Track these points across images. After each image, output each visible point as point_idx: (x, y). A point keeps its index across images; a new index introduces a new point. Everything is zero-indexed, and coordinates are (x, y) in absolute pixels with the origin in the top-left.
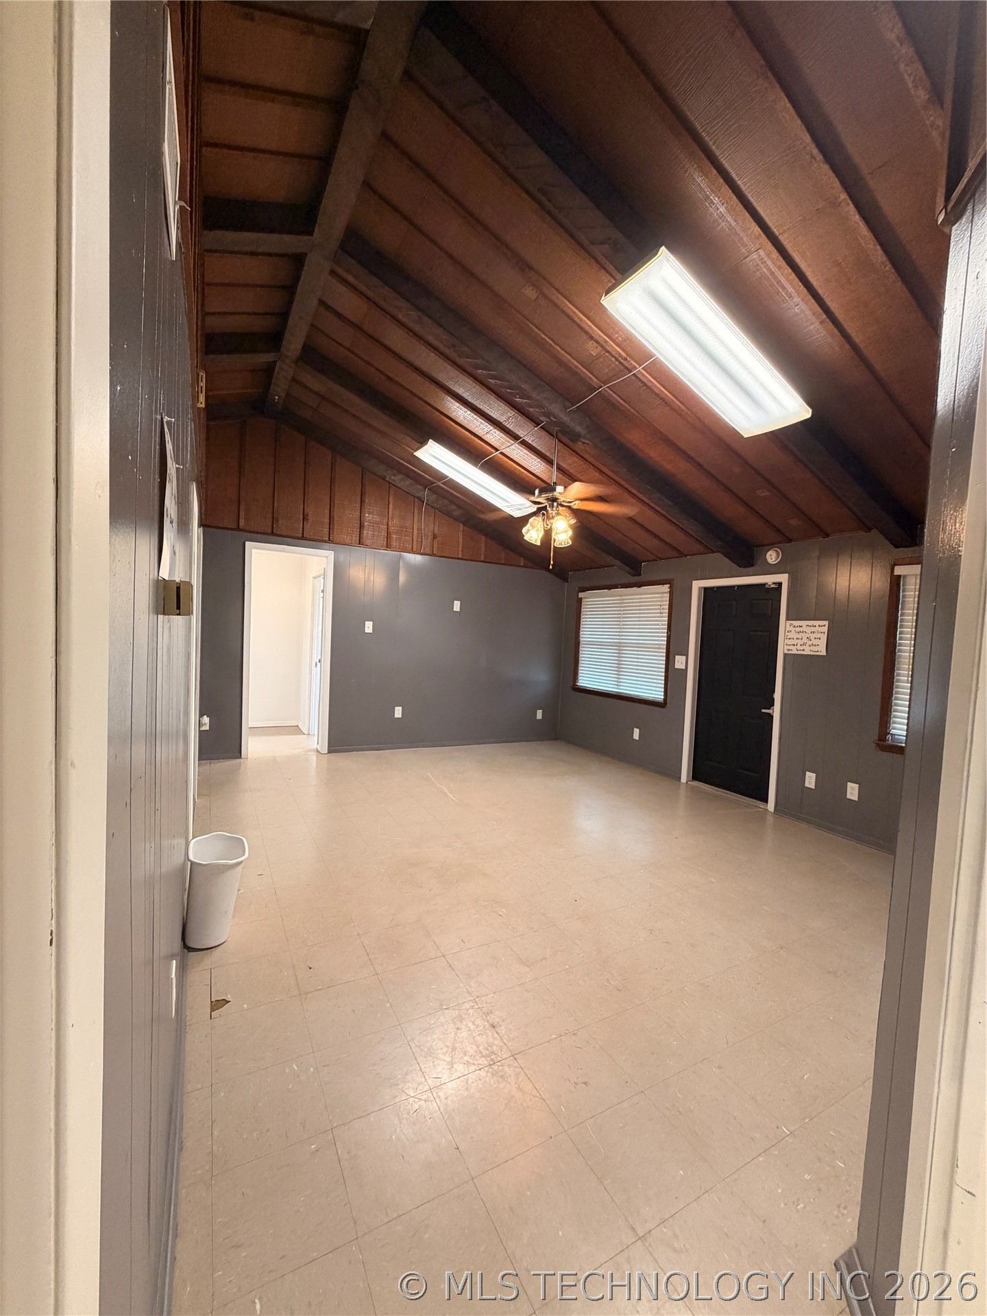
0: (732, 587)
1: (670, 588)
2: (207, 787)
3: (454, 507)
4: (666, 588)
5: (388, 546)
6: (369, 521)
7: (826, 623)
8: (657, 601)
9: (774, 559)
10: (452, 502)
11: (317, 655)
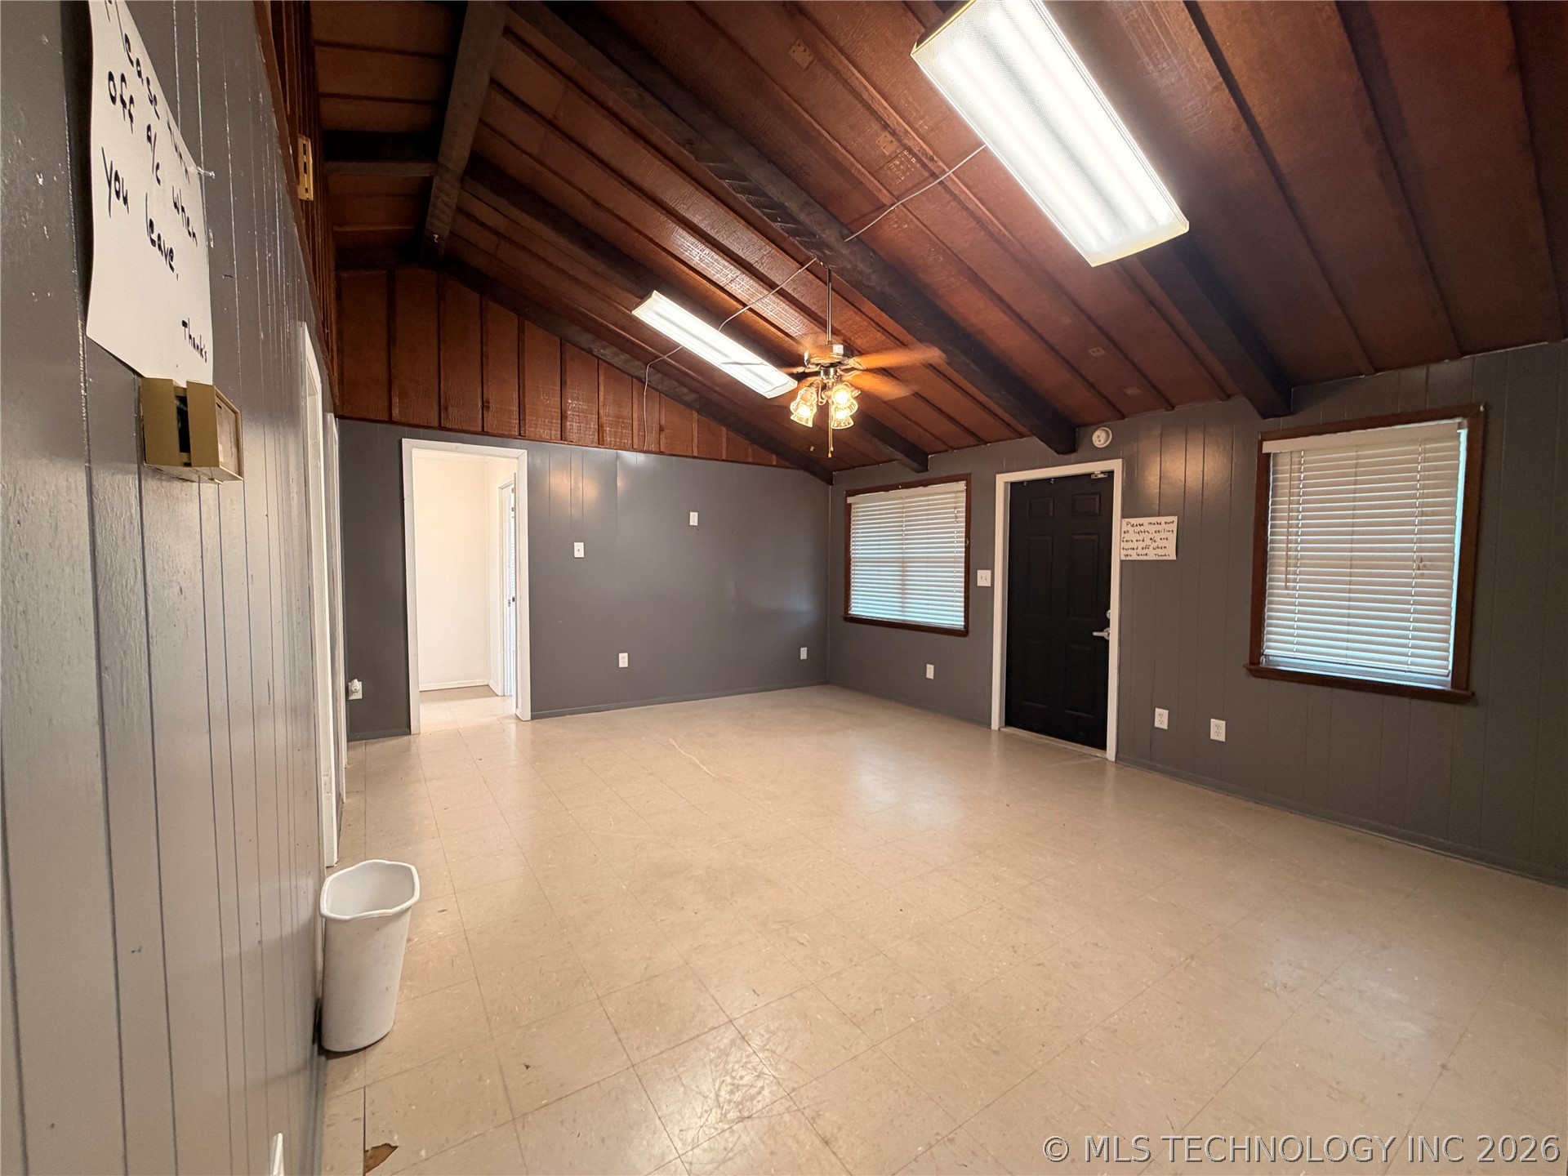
0: (1048, 480)
1: (967, 485)
2: (359, 779)
3: (685, 390)
4: (962, 485)
5: (601, 442)
6: (573, 410)
7: (1175, 519)
8: (951, 503)
9: (1103, 441)
10: (682, 384)
11: (510, 591)
